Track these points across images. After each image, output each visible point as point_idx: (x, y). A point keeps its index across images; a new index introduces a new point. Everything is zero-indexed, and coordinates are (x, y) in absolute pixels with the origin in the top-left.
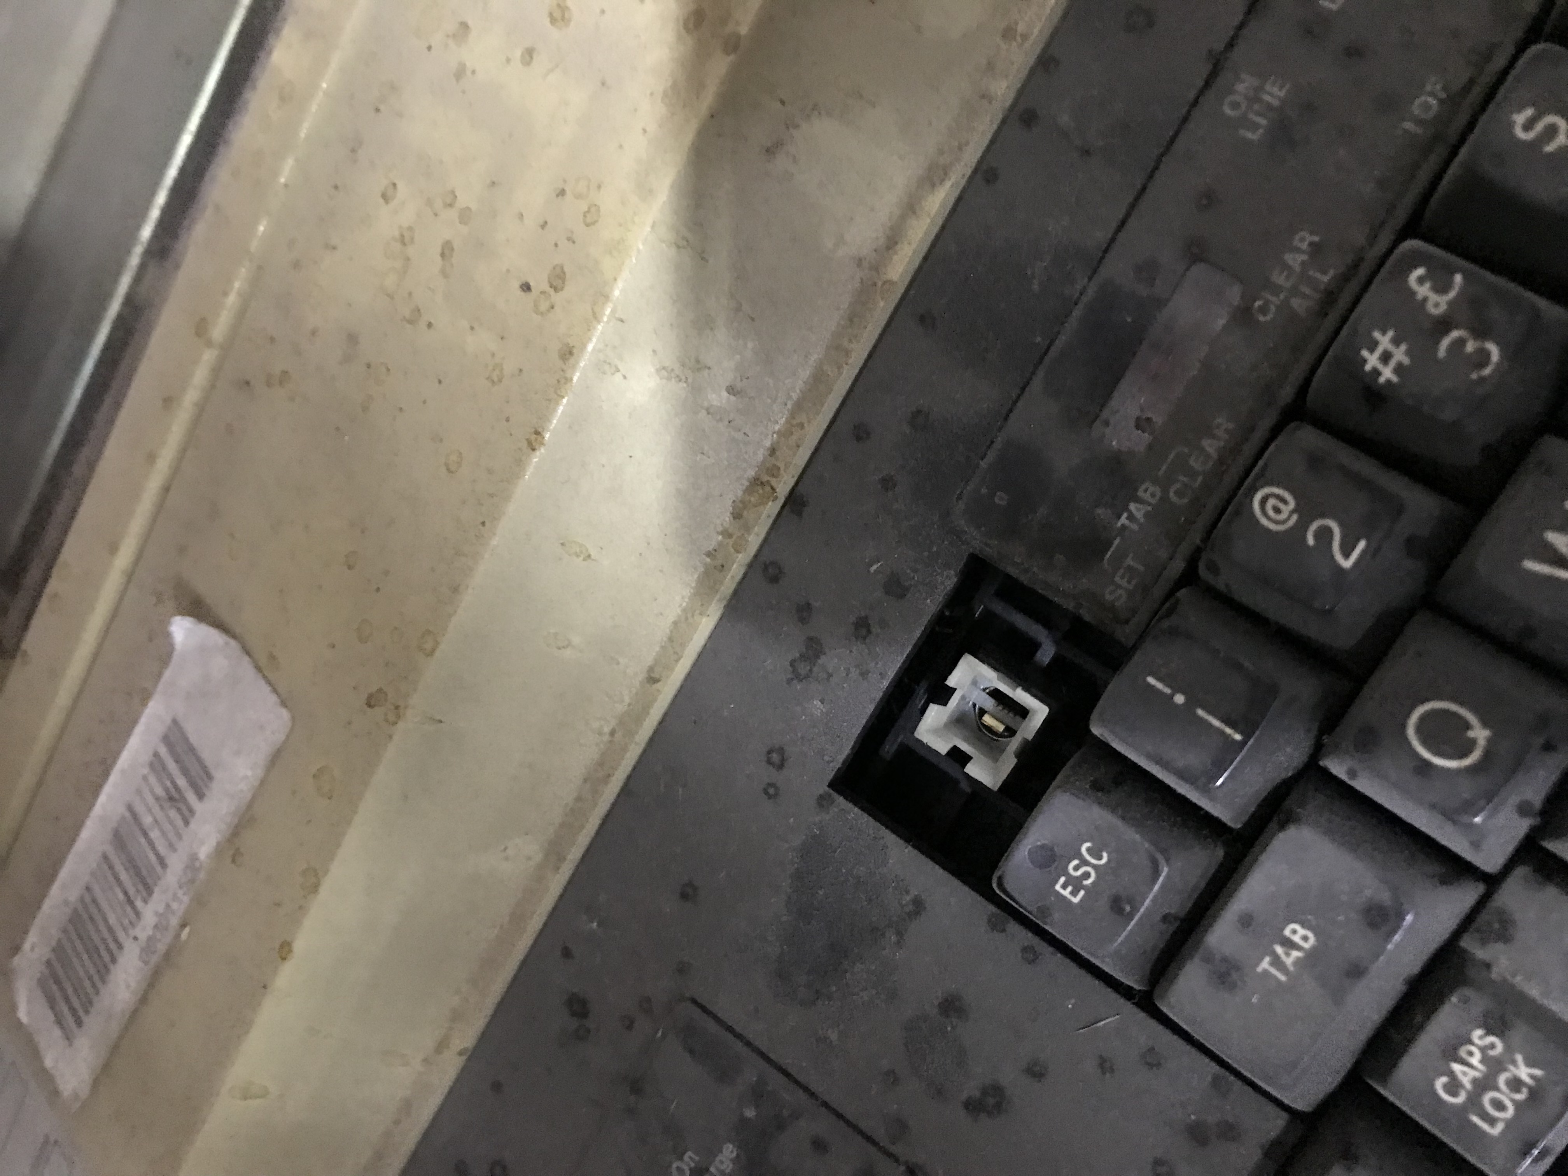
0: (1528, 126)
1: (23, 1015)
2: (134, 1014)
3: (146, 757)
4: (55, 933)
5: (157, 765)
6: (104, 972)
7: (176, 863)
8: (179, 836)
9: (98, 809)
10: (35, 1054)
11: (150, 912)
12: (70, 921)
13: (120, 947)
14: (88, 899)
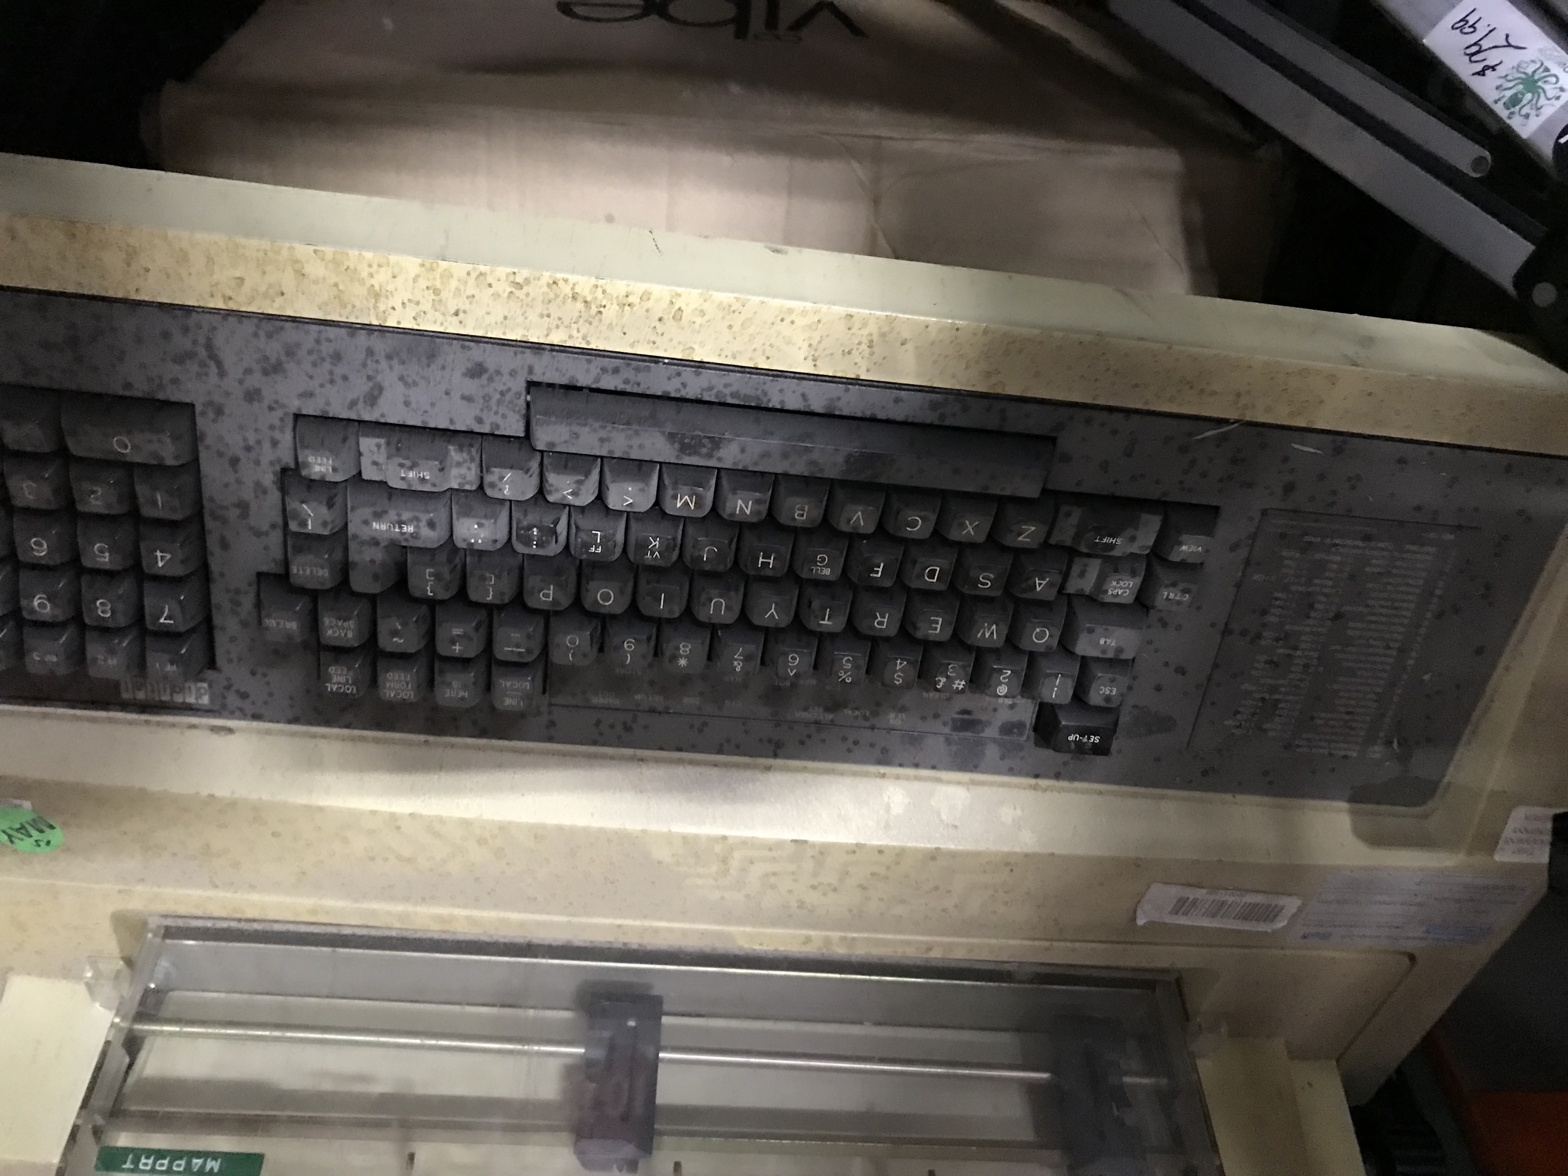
0: (899, 681)
1: (1285, 923)
2: (1264, 892)
3: (1185, 918)
4: (1254, 923)
5: (1185, 914)
6: (1257, 905)
7: (1211, 898)
8: (1203, 899)
9: (1209, 925)
10: (1294, 915)
11: (1230, 899)
12: (1247, 920)
13: (1246, 903)
14: (1237, 917)
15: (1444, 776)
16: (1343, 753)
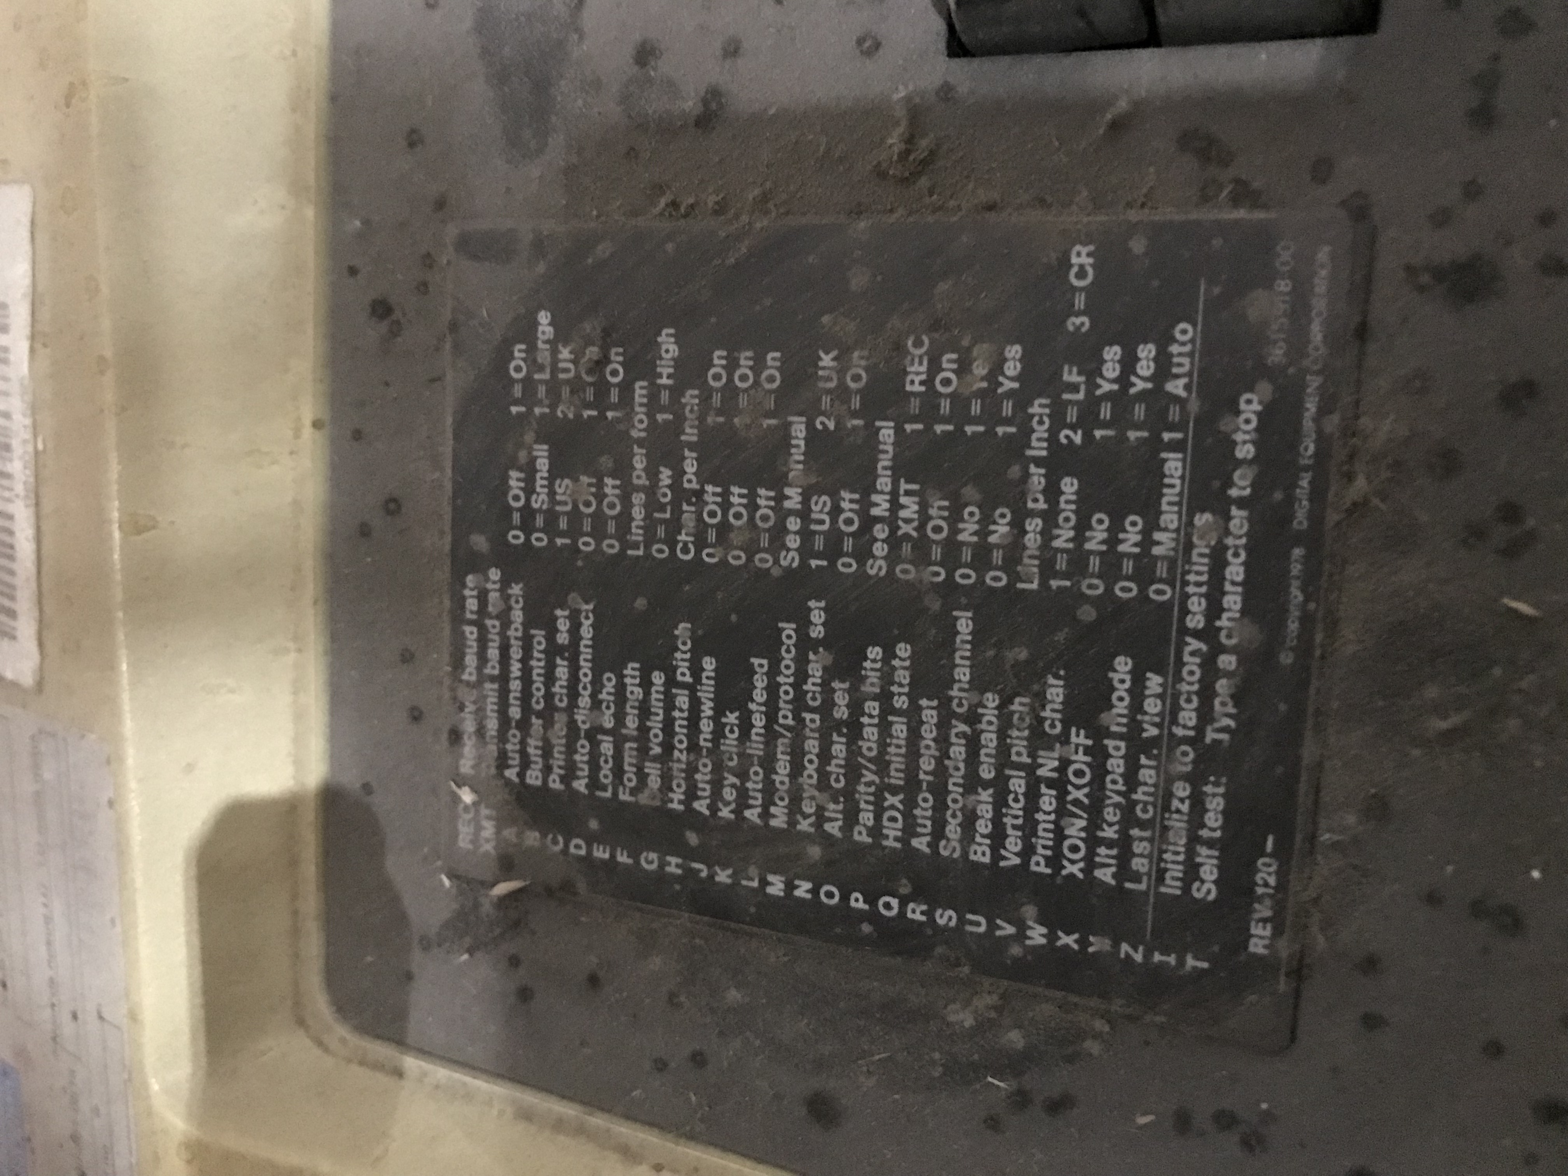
15: (423, 1052)
16: (469, 726)
